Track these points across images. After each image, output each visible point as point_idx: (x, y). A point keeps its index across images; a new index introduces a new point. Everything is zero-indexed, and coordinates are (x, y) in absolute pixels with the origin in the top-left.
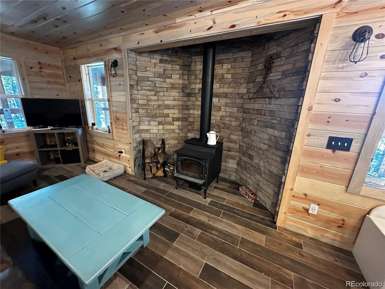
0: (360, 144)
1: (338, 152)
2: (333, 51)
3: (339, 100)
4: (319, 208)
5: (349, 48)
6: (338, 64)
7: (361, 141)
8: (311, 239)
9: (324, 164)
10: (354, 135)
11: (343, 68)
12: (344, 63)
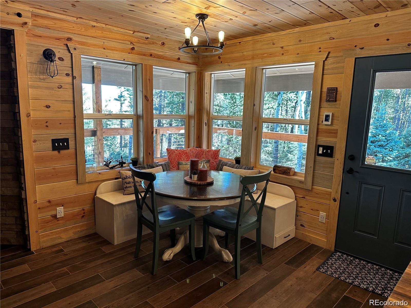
0: (74, 141)
1: (62, 152)
2: (32, 64)
3: (50, 107)
4: (64, 208)
5: (44, 64)
6: (39, 76)
7: (73, 139)
8: (67, 242)
9: (55, 166)
10: (68, 135)
11: (44, 79)
12: (44, 75)
